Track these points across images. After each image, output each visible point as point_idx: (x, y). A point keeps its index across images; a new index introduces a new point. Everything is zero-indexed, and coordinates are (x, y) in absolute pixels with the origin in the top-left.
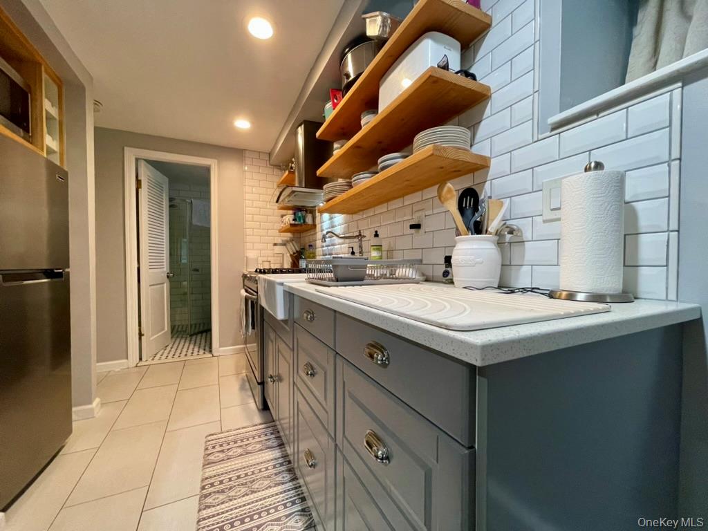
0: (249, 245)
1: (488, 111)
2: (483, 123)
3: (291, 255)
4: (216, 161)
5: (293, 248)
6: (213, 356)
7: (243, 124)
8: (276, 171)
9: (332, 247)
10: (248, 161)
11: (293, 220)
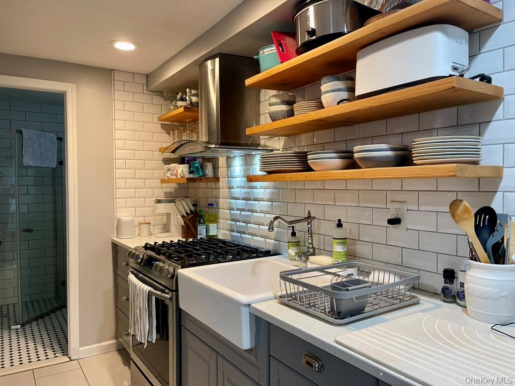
0: (119, 202)
1: (499, 113)
2: (492, 125)
3: (183, 217)
4: (74, 85)
5: (185, 206)
6: (71, 360)
7: (125, 46)
8: (158, 100)
9: (250, 213)
10: (118, 85)
11: (190, 173)
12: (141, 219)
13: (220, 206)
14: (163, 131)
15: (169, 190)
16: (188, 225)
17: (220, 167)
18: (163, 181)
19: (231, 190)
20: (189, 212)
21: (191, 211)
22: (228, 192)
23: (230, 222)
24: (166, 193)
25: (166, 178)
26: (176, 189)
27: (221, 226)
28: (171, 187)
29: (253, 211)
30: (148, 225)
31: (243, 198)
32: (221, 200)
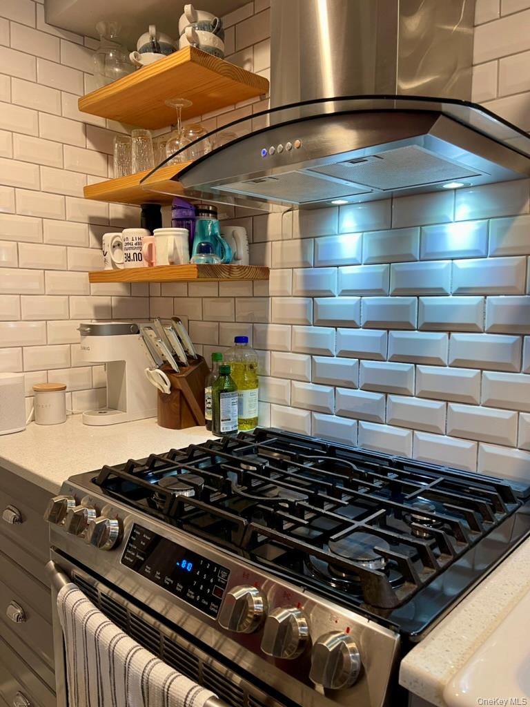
12: (37, 378)
13: (272, 341)
14: (89, 145)
15: (105, 301)
16: (182, 394)
17: (270, 238)
18: (96, 277)
19: (319, 301)
20: (183, 359)
21: (189, 357)
22: (306, 306)
23: (310, 386)
24: (98, 309)
25: (109, 268)
26: (122, 299)
27: (273, 394)
28: (110, 293)
29: (416, 361)
30: (60, 393)
31: (367, 322)
32: (272, 328)
